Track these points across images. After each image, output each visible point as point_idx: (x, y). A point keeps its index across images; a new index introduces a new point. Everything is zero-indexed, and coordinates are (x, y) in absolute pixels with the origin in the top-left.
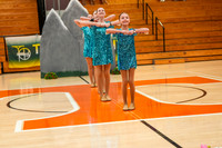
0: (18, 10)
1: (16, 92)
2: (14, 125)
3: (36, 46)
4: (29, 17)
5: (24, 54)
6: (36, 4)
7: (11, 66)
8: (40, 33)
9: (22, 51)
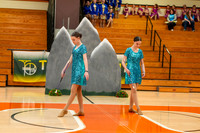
0: (28, 26)
1: (18, 105)
3: (43, 62)
4: (38, 33)
5: (29, 69)
6: (45, 21)
7: (15, 80)
8: (49, 50)
9: (28, 66)
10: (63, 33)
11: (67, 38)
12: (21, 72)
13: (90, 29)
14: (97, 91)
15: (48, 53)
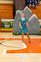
1: (3, 39)
2: (3, 51)
3: (12, 23)
4: (10, 12)
6: (12, 8)
7: (2, 30)
8: (14, 19)
9: (6, 25)
10: (19, 12)
11: (20, 14)
12: (4, 27)
13: (28, 10)
14: (31, 34)
15: (13, 20)
